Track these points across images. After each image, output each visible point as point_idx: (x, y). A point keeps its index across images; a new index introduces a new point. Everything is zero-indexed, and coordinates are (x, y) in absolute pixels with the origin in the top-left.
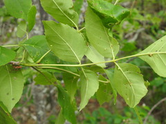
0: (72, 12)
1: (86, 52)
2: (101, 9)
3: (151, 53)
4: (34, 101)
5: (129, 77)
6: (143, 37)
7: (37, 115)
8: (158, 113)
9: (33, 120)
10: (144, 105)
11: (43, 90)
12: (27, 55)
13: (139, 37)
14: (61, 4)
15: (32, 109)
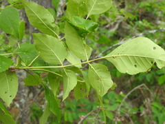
0: (53, 26)
1: (67, 56)
2: (76, 24)
3: (115, 56)
5: (99, 74)
7: (20, 103)
10: (121, 93)
12: (20, 60)
14: (45, 20)
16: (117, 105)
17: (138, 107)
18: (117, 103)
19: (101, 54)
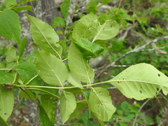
3: (120, 81)
4: (26, 104)
6: (133, 35)
7: (29, 117)
8: (150, 110)
9: (26, 122)
10: (135, 103)
13: (129, 35)
15: (24, 112)
16: (132, 116)
17: (154, 118)
18: (131, 113)
19: (114, 63)
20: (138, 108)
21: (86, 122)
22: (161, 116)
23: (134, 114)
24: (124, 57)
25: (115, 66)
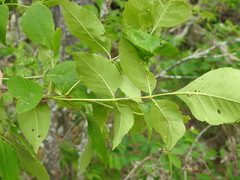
2: (136, 41)
3: (190, 93)
6: (195, 31)
8: (212, 139)
10: (192, 128)
11: (53, 107)
13: (190, 32)
14: (91, 30)
16: (187, 146)
17: (218, 150)
18: (185, 142)
19: (164, 72)
20: (196, 135)
21: (122, 152)
22: (227, 149)
23: (190, 143)
24: (178, 65)
25: (166, 76)
